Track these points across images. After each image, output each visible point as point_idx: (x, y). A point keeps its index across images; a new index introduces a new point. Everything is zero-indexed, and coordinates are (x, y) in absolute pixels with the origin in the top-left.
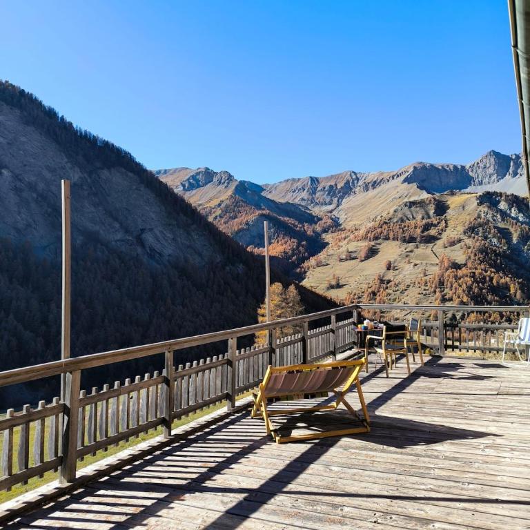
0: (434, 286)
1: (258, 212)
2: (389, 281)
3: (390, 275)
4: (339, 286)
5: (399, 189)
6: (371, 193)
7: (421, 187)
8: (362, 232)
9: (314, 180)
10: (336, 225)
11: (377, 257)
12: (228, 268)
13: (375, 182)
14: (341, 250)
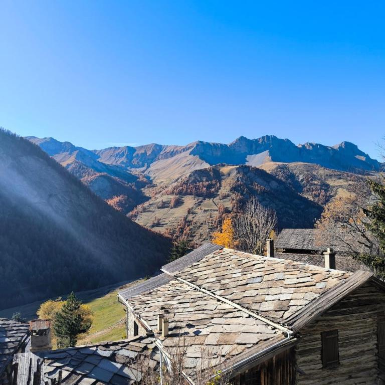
0: (216, 223)
2: (190, 222)
3: (190, 218)
4: (158, 225)
5: (188, 159)
6: (170, 160)
7: (202, 158)
8: (170, 189)
9: (131, 150)
10: (149, 183)
11: (183, 206)
13: (172, 152)
14: (158, 200)
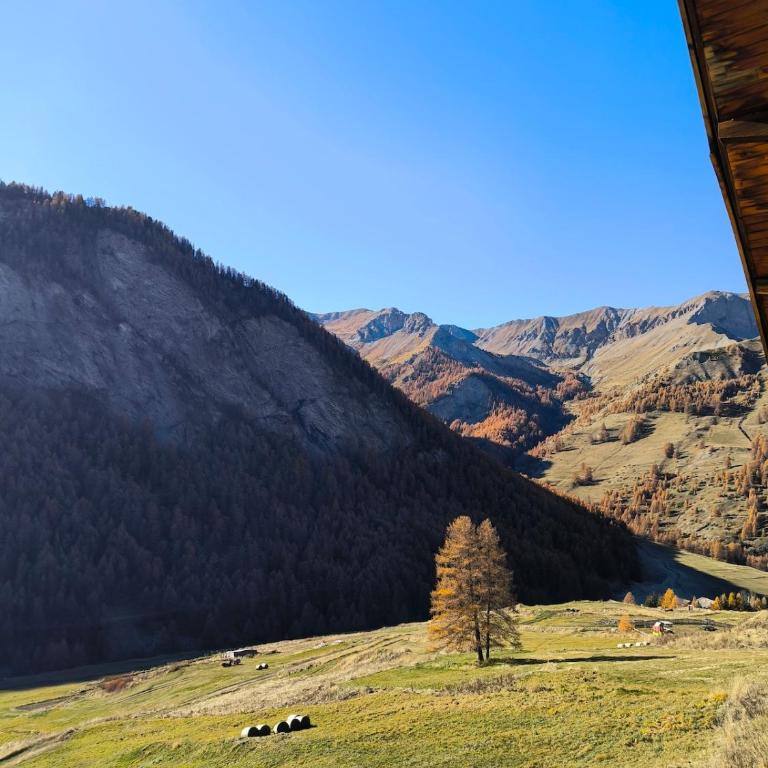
0: (744, 484)
1: (467, 371)
2: (670, 477)
3: (672, 467)
4: (590, 482)
5: (683, 333)
6: (640, 339)
7: (718, 330)
8: (626, 399)
9: (552, 323)
10: (585, 387)
11: (651, 437)
12: (421, 456)
13: (645, 323)
14: (594, 425)
